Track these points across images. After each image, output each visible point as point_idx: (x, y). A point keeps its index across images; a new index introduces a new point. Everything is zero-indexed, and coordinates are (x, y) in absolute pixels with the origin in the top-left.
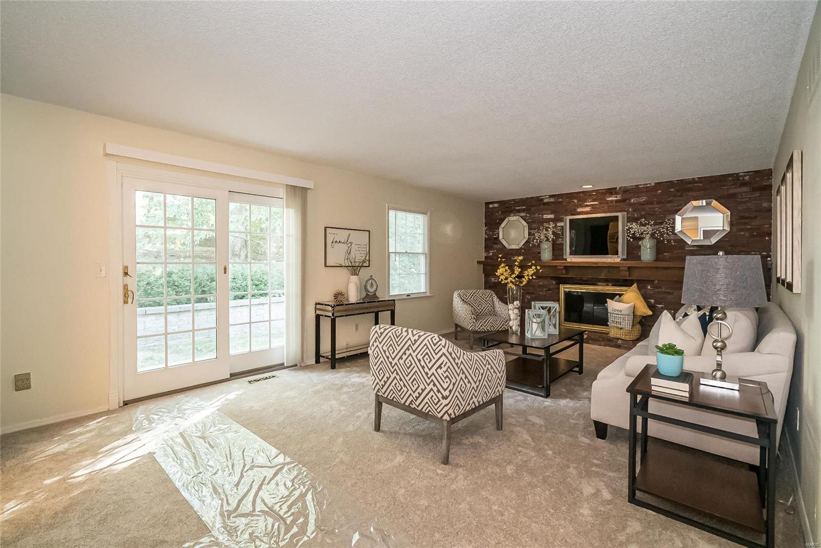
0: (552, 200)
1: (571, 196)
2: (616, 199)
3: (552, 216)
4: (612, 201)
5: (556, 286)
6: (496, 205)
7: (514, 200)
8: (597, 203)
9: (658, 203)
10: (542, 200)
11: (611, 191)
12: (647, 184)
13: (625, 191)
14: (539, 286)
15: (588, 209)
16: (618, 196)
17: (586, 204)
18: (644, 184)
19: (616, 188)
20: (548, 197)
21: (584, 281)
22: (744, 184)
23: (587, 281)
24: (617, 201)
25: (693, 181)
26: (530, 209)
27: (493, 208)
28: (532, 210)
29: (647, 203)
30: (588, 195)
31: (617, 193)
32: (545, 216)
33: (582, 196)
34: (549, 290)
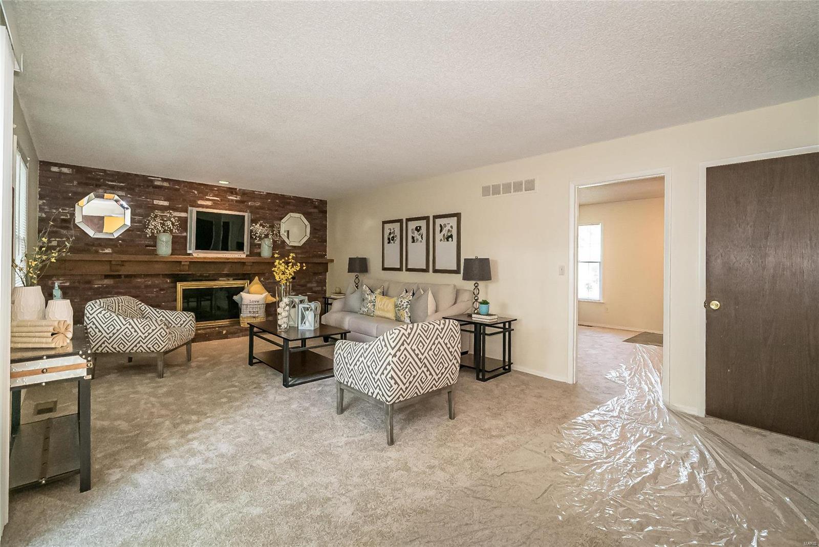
0: (166, 184)
1: (191, 185)
2: (236, 199)
3: (166, 203)
4: (232, 200)
5: (172, 285)
6: (65, 170)
7: (104, 171)
8: (218, 199)
9: (269, 209)
10: (152, 181)
11: (232, 191)
12: (261, 192)
13: (244, 193)
14: (147, 287)
15: (209, 203)
16: (238, 197)
17: (207, 197)
18: (259, 192)
19: (236, 189)
20: (160, 179)
21: (206, 276)
22: (315, 207)
23: (209, 276)
24: (237, 201)
25: (289, 198)
26: (133, 189)
27: (60, 173)
28: (137, 190)
29: (261, 208)
30: (210, 189)
31: (236, 194)
32: (156, 202)
33: (204, 189)
34: (162, 290)
